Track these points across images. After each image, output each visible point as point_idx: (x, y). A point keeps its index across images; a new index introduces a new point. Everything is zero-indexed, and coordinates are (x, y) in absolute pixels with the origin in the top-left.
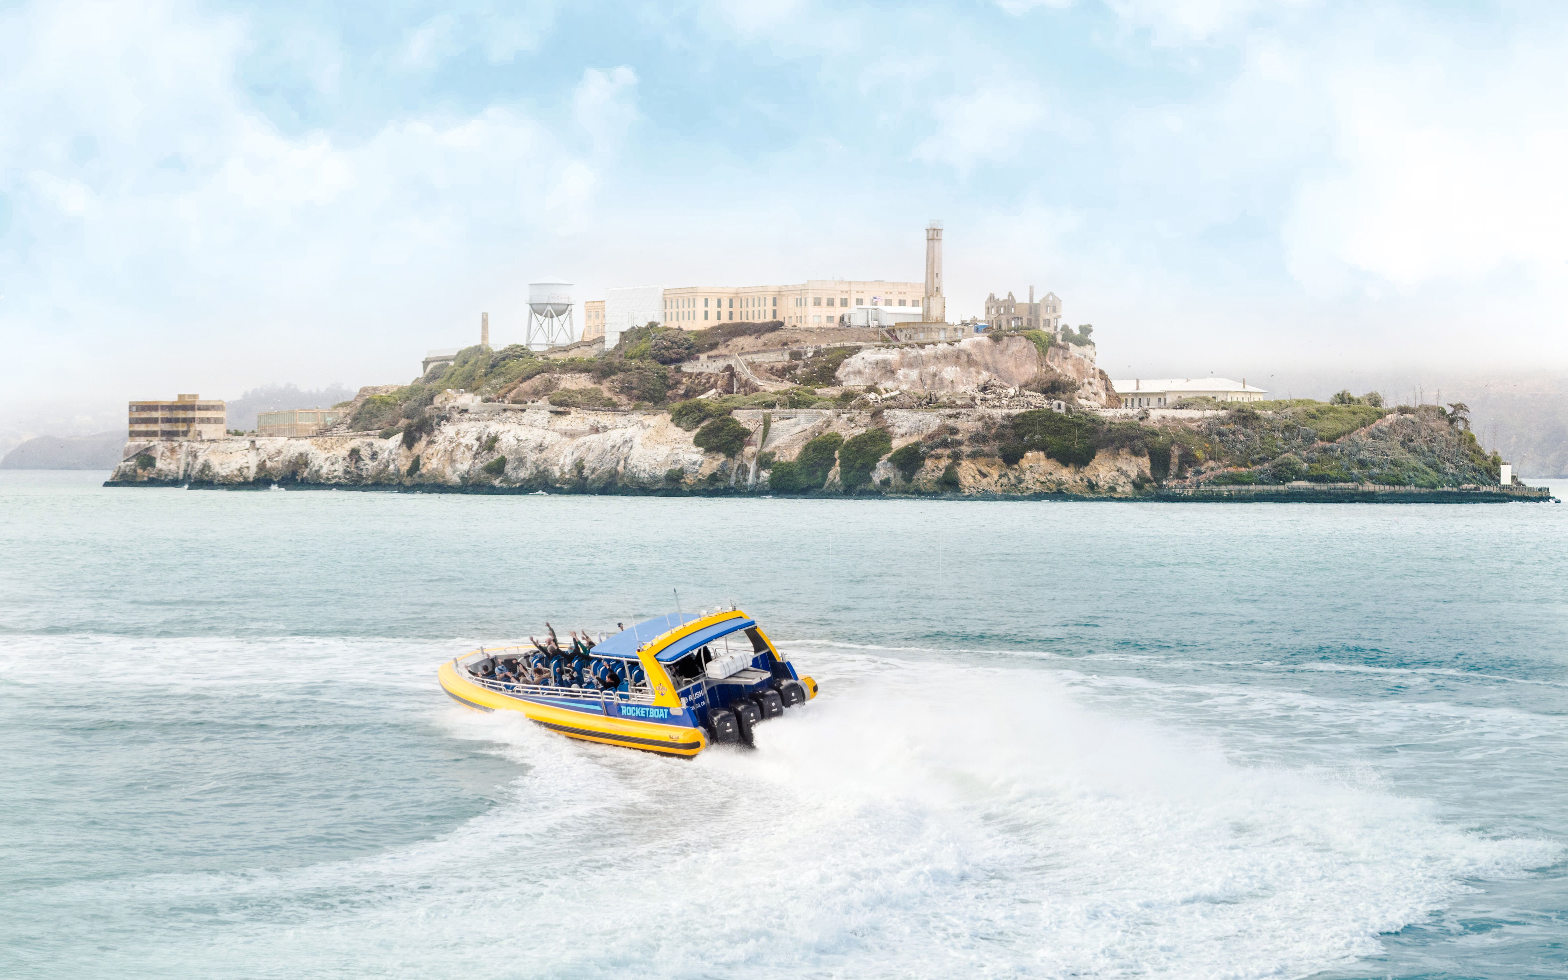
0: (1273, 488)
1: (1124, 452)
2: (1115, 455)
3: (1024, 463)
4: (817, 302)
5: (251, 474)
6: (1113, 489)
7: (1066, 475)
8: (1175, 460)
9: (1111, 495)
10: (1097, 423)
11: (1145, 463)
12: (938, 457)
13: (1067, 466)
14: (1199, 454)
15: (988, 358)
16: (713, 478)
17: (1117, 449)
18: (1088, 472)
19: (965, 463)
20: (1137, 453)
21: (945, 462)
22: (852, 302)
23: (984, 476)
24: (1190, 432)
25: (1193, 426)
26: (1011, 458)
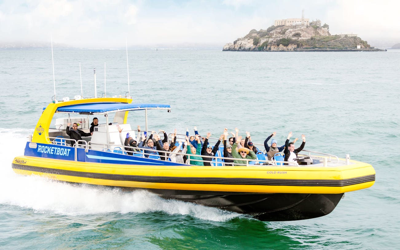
0: (313, 49)
1: (293, 44)
2: (292, 45)
3: (280, 46)
4: (288, 22)
5: (228, 49)
6: (291, 50)
7: (285, 48)
8: (300, 45)
9: (290, 51)
10: (291, 40)
11: (296, 46)
12: (269, 45)
13: (285, 46)
14: (304, 44)
15: (306, 30)
16: (254, 49)
17: (292, 44)
18: (288, 47)
19: (272, 46)
20: (295, 44)
21: (270, 46)
22: (294, 22)
23: (275, 48)
24: (304, 41)
25: (304, 40)
26: (278, 45)
